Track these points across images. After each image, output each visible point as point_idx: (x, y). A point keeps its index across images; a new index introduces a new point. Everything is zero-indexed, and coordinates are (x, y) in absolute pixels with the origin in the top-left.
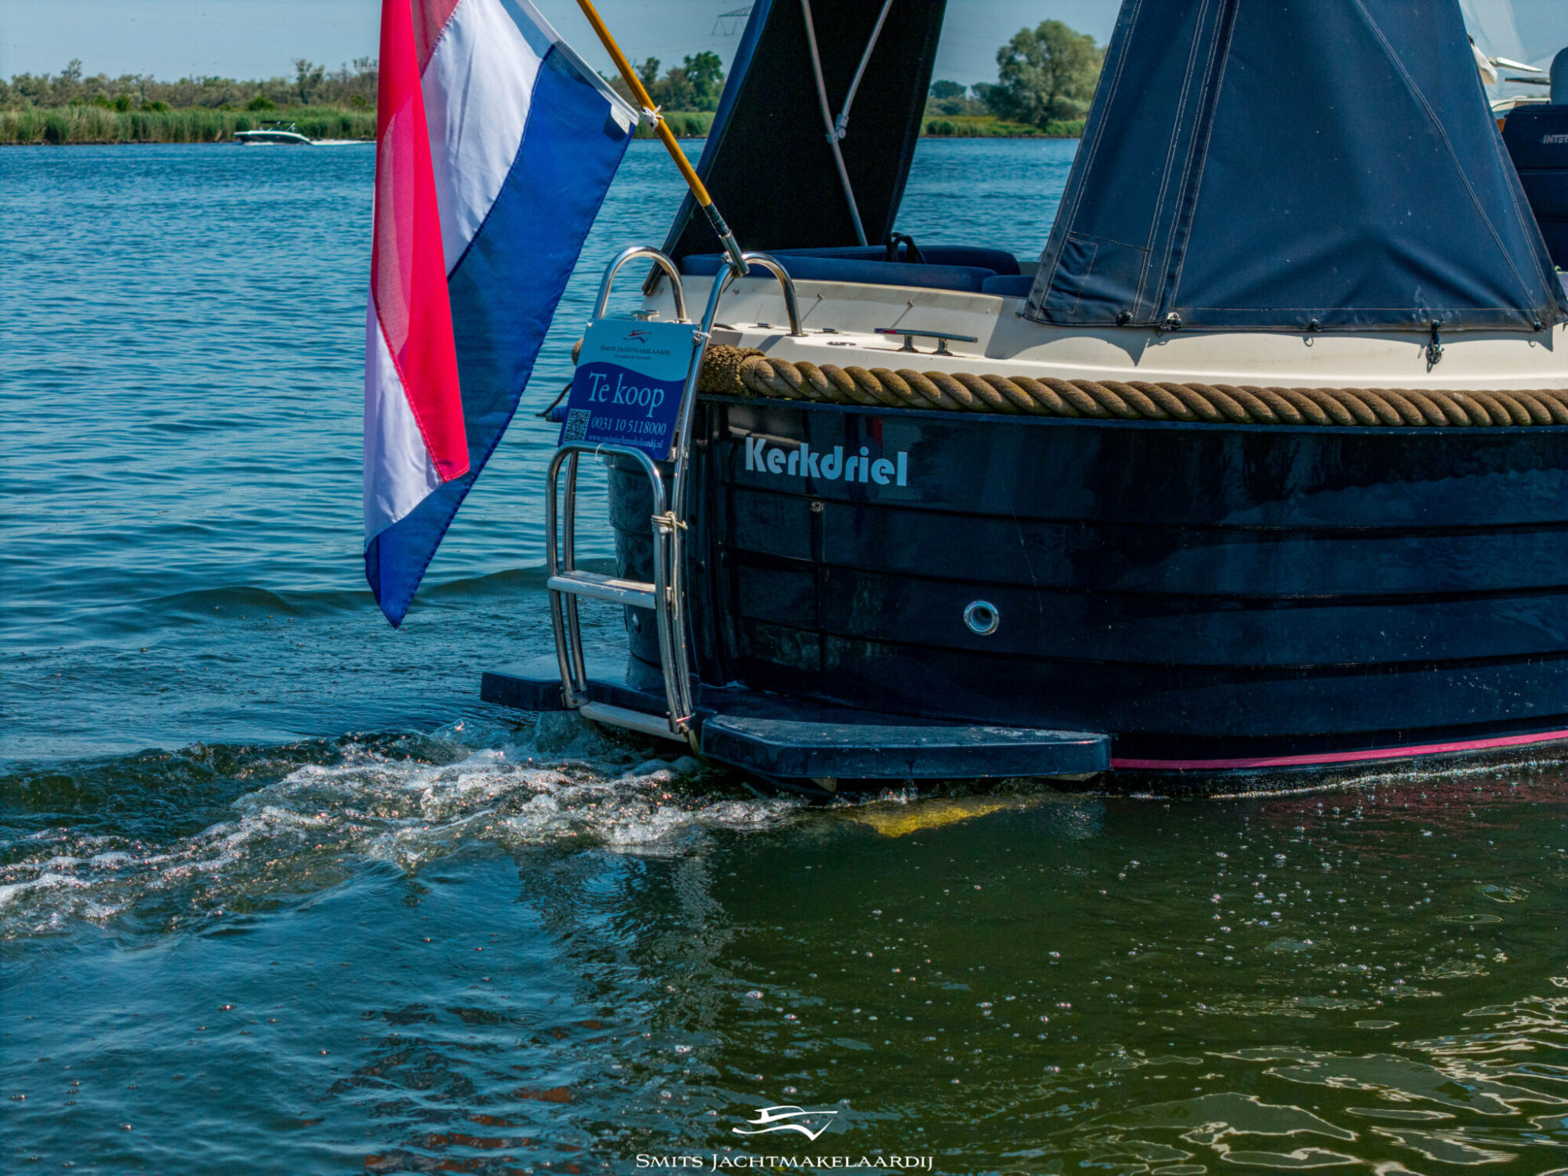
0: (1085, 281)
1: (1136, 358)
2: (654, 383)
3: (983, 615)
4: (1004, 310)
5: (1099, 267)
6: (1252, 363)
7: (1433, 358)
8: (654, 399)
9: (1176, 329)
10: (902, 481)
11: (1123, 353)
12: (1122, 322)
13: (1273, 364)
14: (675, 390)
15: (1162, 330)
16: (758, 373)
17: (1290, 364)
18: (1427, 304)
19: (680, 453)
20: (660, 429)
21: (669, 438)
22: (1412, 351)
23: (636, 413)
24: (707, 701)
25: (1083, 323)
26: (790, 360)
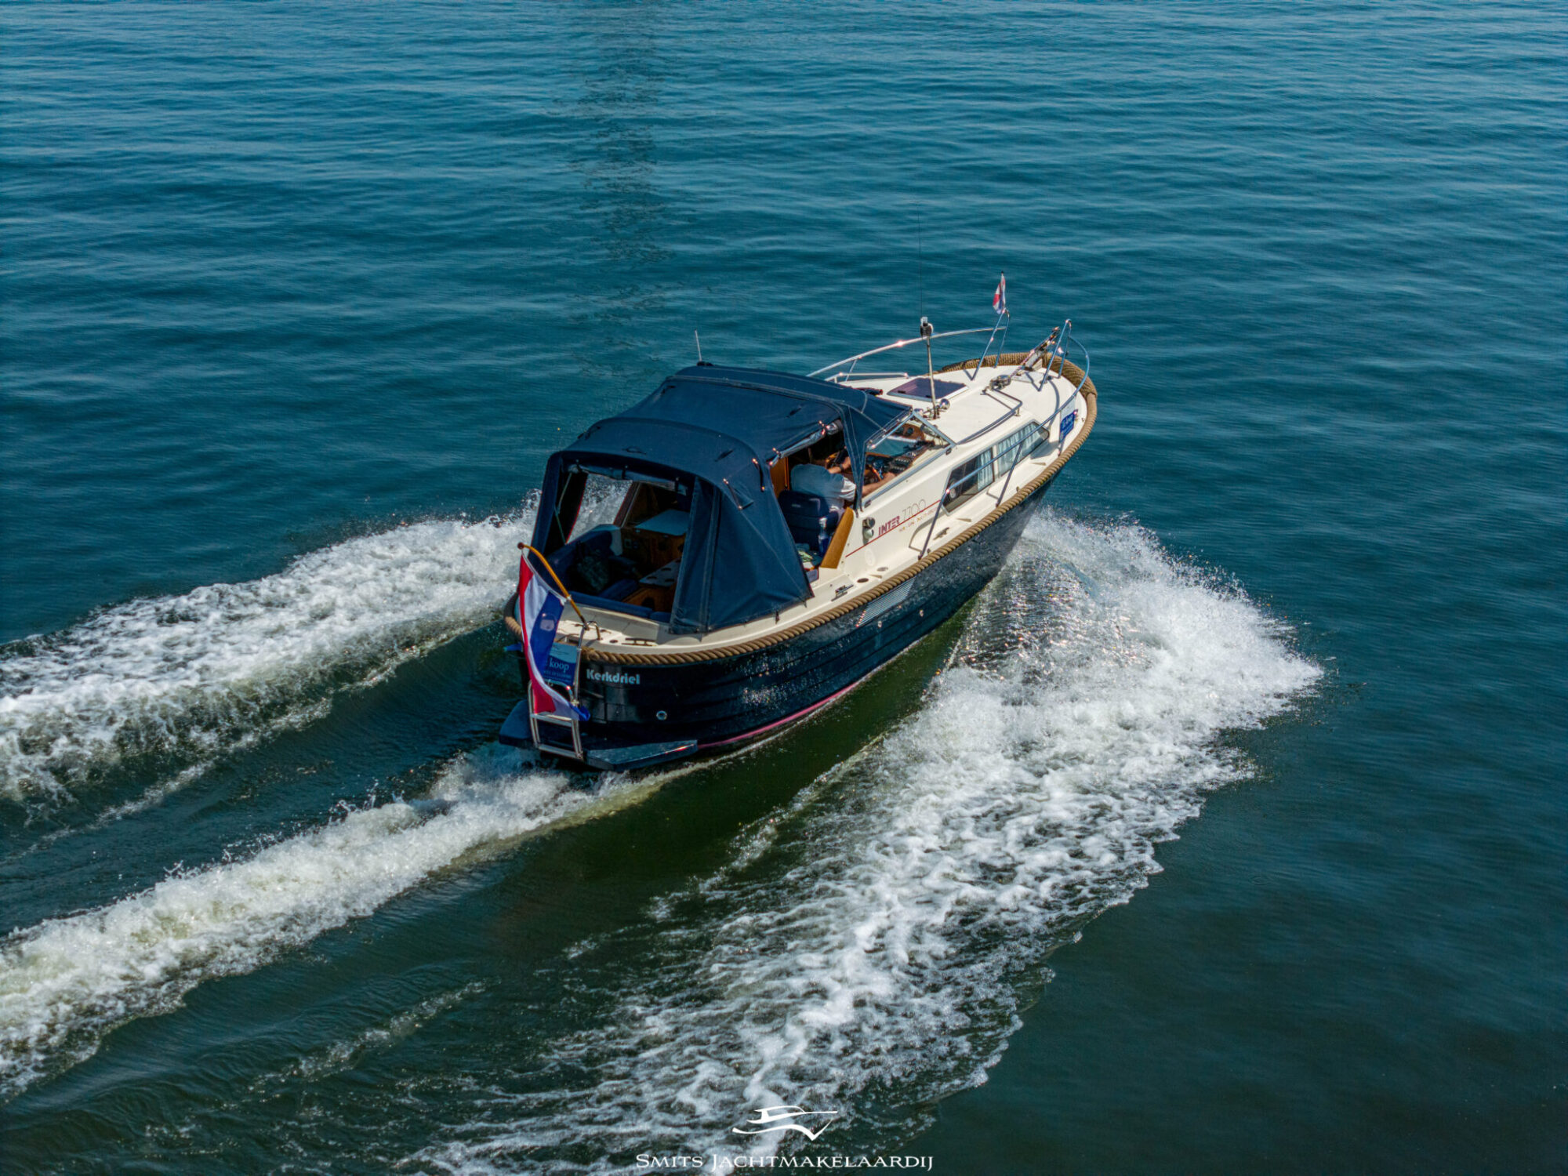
0: (684, 620)
1: (700, 640)
2: (565, 663)
3: (661, 715)
4: (660, 628)
5: (686, 617)
6: (731, 636)
7: (777, 620)
8: (565, 668)
9: (711, 631)
10: (638, 682)
11: (696, 640)
12: (696, 632)
13: (736, 635)
14: (573, 666)
15: (707, 632)
16: (594, 656)
17: (741, 634)
18: (775, 606)
19: (576, 683)
20: (569, 677)
21: (572, 680)
22: (772, 619)
23: (560, 671)
24: (586, 746)
25: (685, 633)
26: (601, 651)
